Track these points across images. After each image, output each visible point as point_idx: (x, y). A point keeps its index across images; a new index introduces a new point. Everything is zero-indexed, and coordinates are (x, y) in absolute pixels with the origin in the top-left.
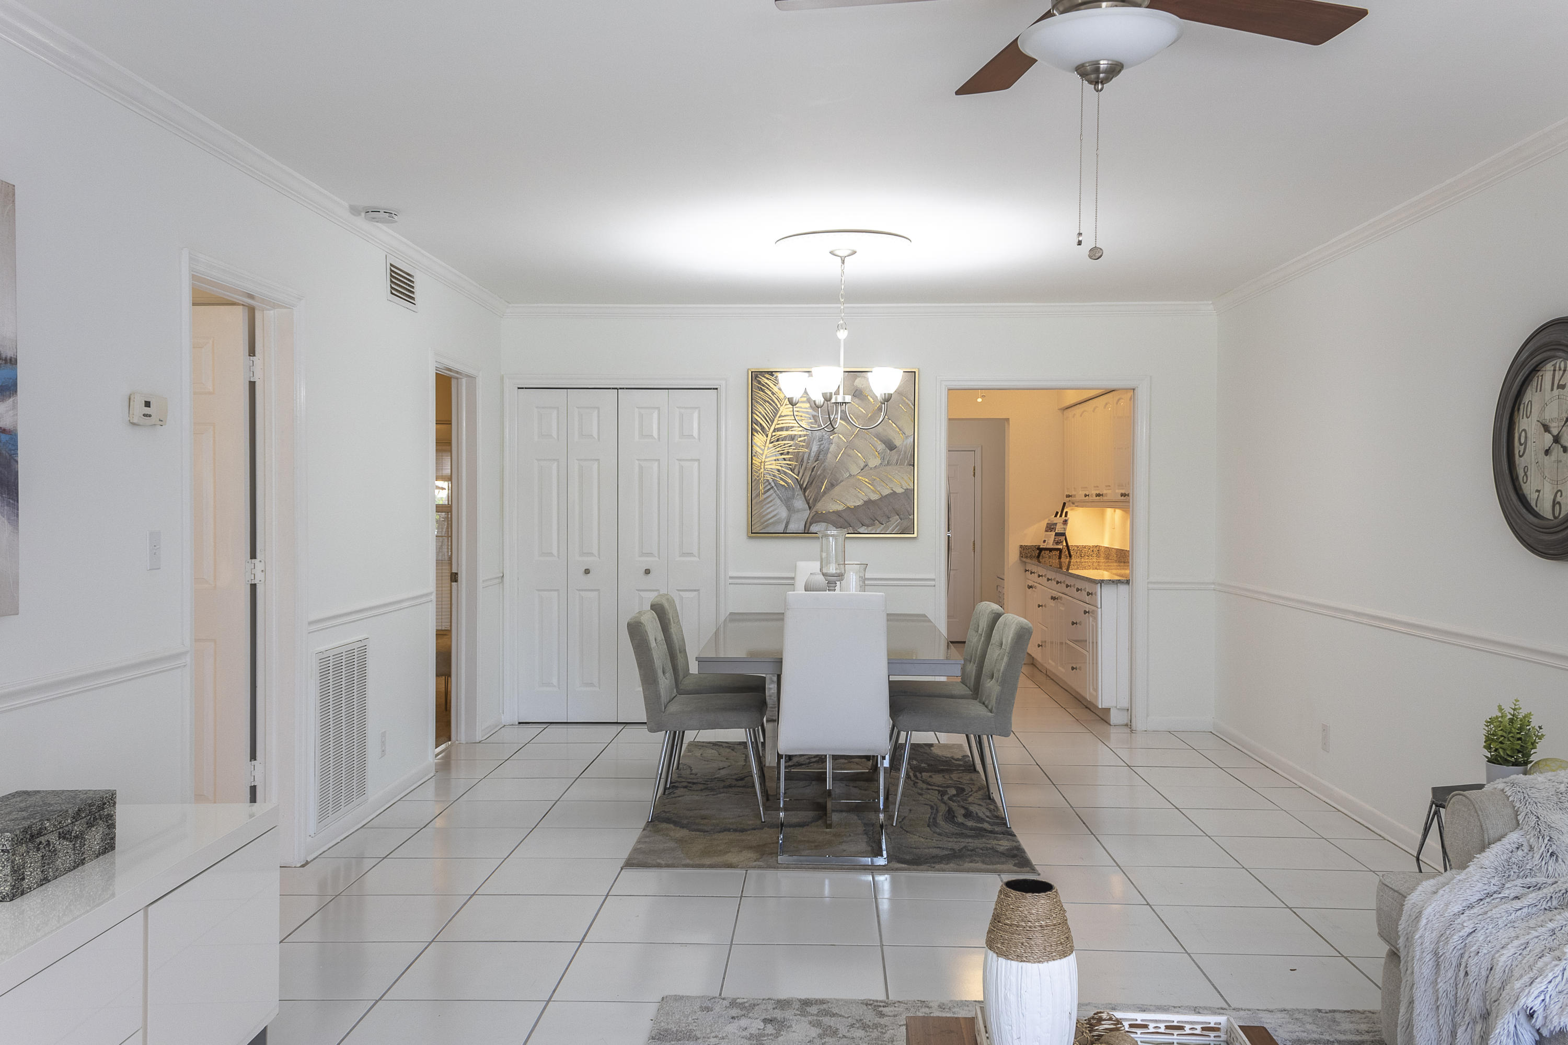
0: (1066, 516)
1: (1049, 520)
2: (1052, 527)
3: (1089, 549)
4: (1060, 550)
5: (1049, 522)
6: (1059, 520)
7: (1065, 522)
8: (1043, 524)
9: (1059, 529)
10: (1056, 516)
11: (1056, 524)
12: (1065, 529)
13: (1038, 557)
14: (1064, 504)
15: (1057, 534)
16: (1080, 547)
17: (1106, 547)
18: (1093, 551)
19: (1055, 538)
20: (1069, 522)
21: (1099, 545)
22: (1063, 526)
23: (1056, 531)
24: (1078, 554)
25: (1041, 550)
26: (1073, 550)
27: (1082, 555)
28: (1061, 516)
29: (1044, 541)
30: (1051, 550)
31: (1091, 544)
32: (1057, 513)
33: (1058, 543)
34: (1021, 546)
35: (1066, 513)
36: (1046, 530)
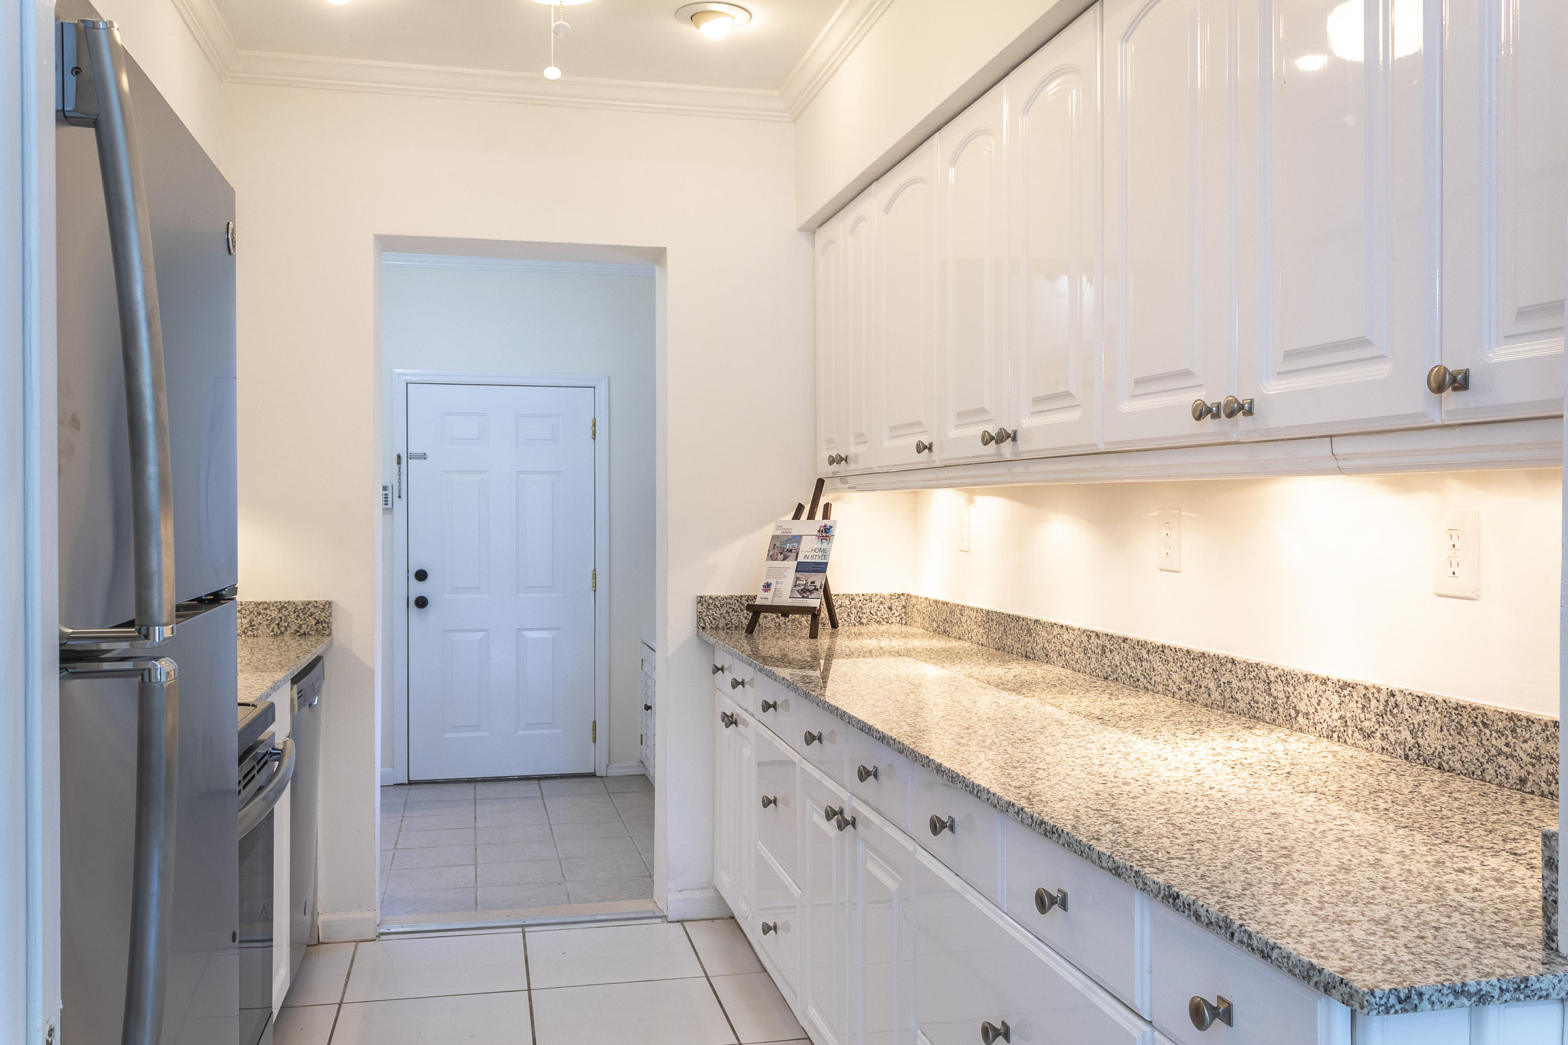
0: (826, 516)
1: (779, 527)
2: (788, 546)
3: (882, 603)
4: (814, 613)
5: (779, 533)
6: (807, 528)
7: (826, 533)
8: (762, 540)
9: (808, 550)
10: (797, 516)
11: (798, 539)
12: (825, 552)
13: (750, 630)
14: (820, 483)
15: (802, 568)
16: (857, 599)
17: (936, 602)
18: (890, 609)
19: (797, 579)
20: (837, 532)
21: (906, 591)
22: (817, 544)
23: (801, 559)
24: (853, 616)
25: (756, 611)
26: (841, 606)
27: (864, 621)
28: (811, 516)
29: (767, 587)
30: (785, 611)
31: (886, 590)
32: (800, 508)
33: (805, 592)
34: (701, 600)
35: (827, 507)
36: (771, 557)
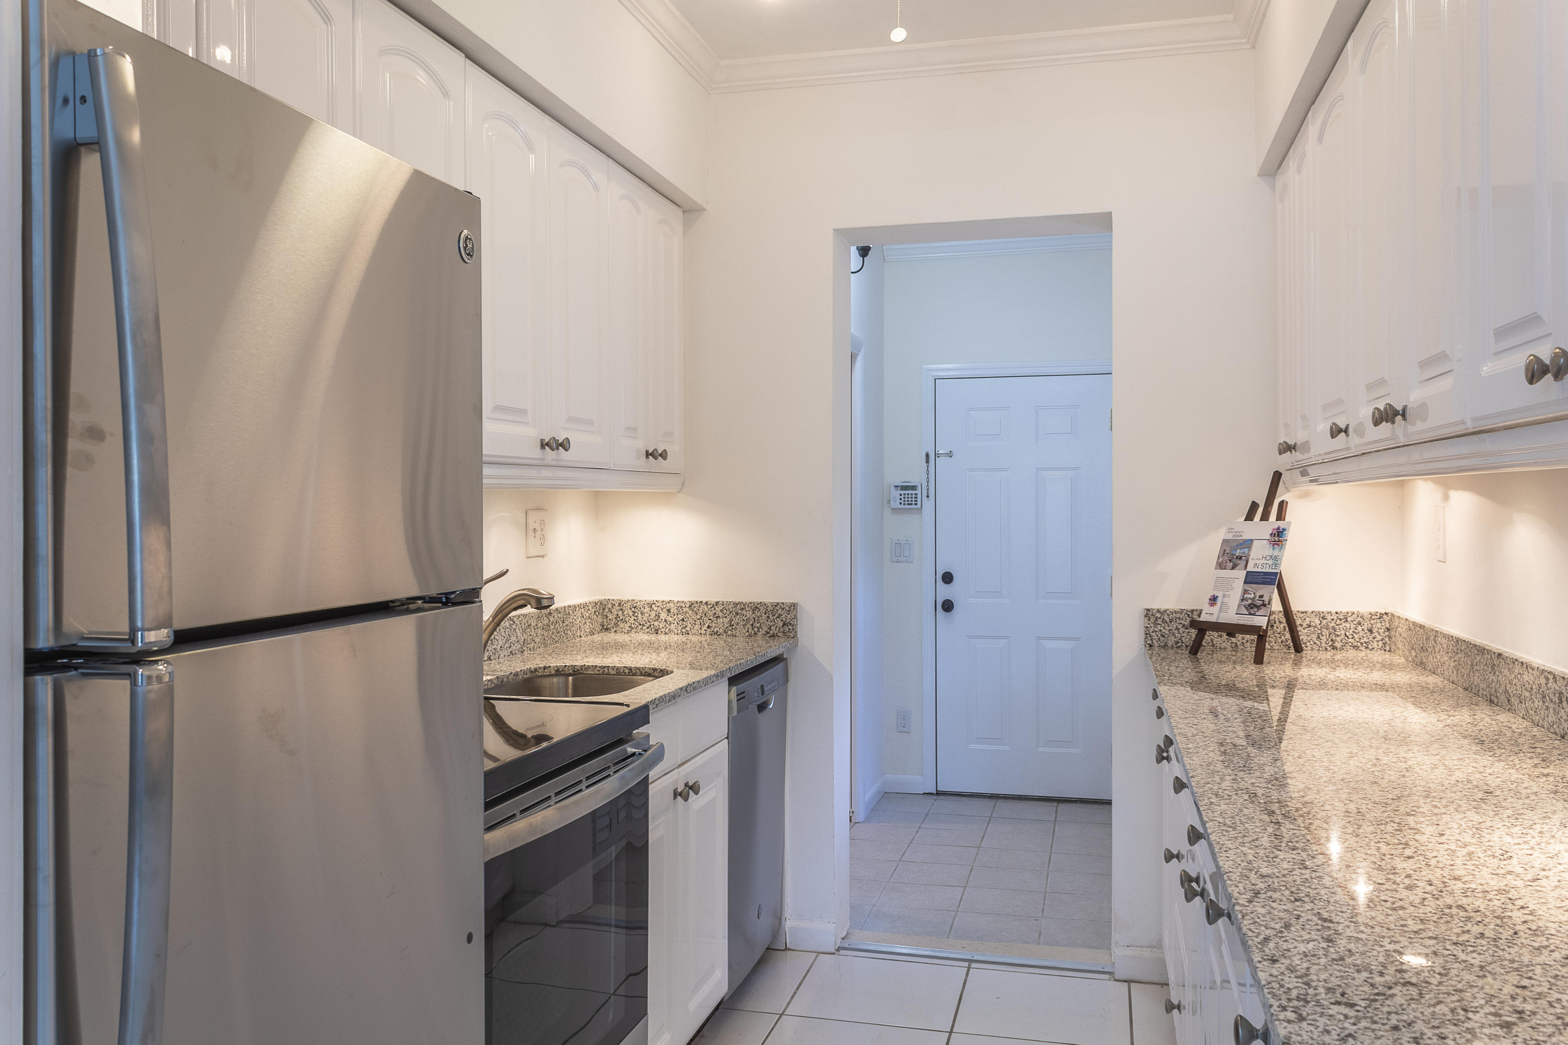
0: (1280, 517)
1: (1230, 530)
2: (1238, 553)
3: (1359, 623)
4: (1261, 635)
5: (1230, 537)
6: (1259, 530)
7: (1278, 537)
8: (1212, 545)
9: (1258, 560)
10: (1250, 517)
11: (1248, 543)
12: (1276, 560)
13: (1195, 649)
14: (1277, 476)
15: (1253, 579)
16: (1329, 618)
17: (1414, 624)
18: (1371, 631)
19: (1245, 592)
20: (1291, 536)
21: (1390, 610)
22: (1269, 551)
23: (1250, 568)
24: (1324, 639)
25: (1202, 628)
26: (1309, 626)
27: (1338, 645)
28: (1265, 517)
29: (1213, 600)
30: (1231, 630)
31: (1366, 608)
32: (1254, 506)
33: (1253, 607)
34: (1148, 613)
35: (1282, 505)
36: (1221, 566)
